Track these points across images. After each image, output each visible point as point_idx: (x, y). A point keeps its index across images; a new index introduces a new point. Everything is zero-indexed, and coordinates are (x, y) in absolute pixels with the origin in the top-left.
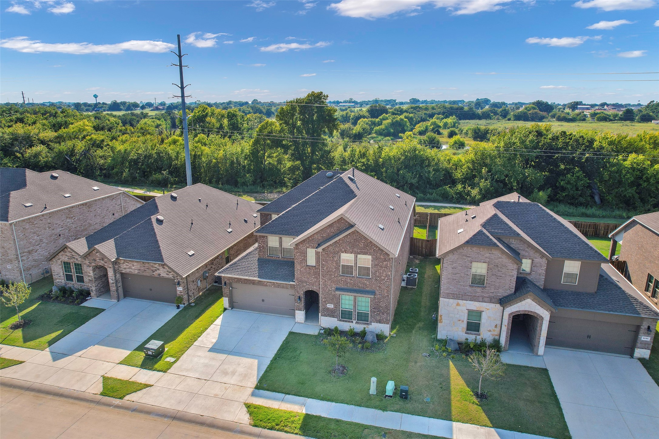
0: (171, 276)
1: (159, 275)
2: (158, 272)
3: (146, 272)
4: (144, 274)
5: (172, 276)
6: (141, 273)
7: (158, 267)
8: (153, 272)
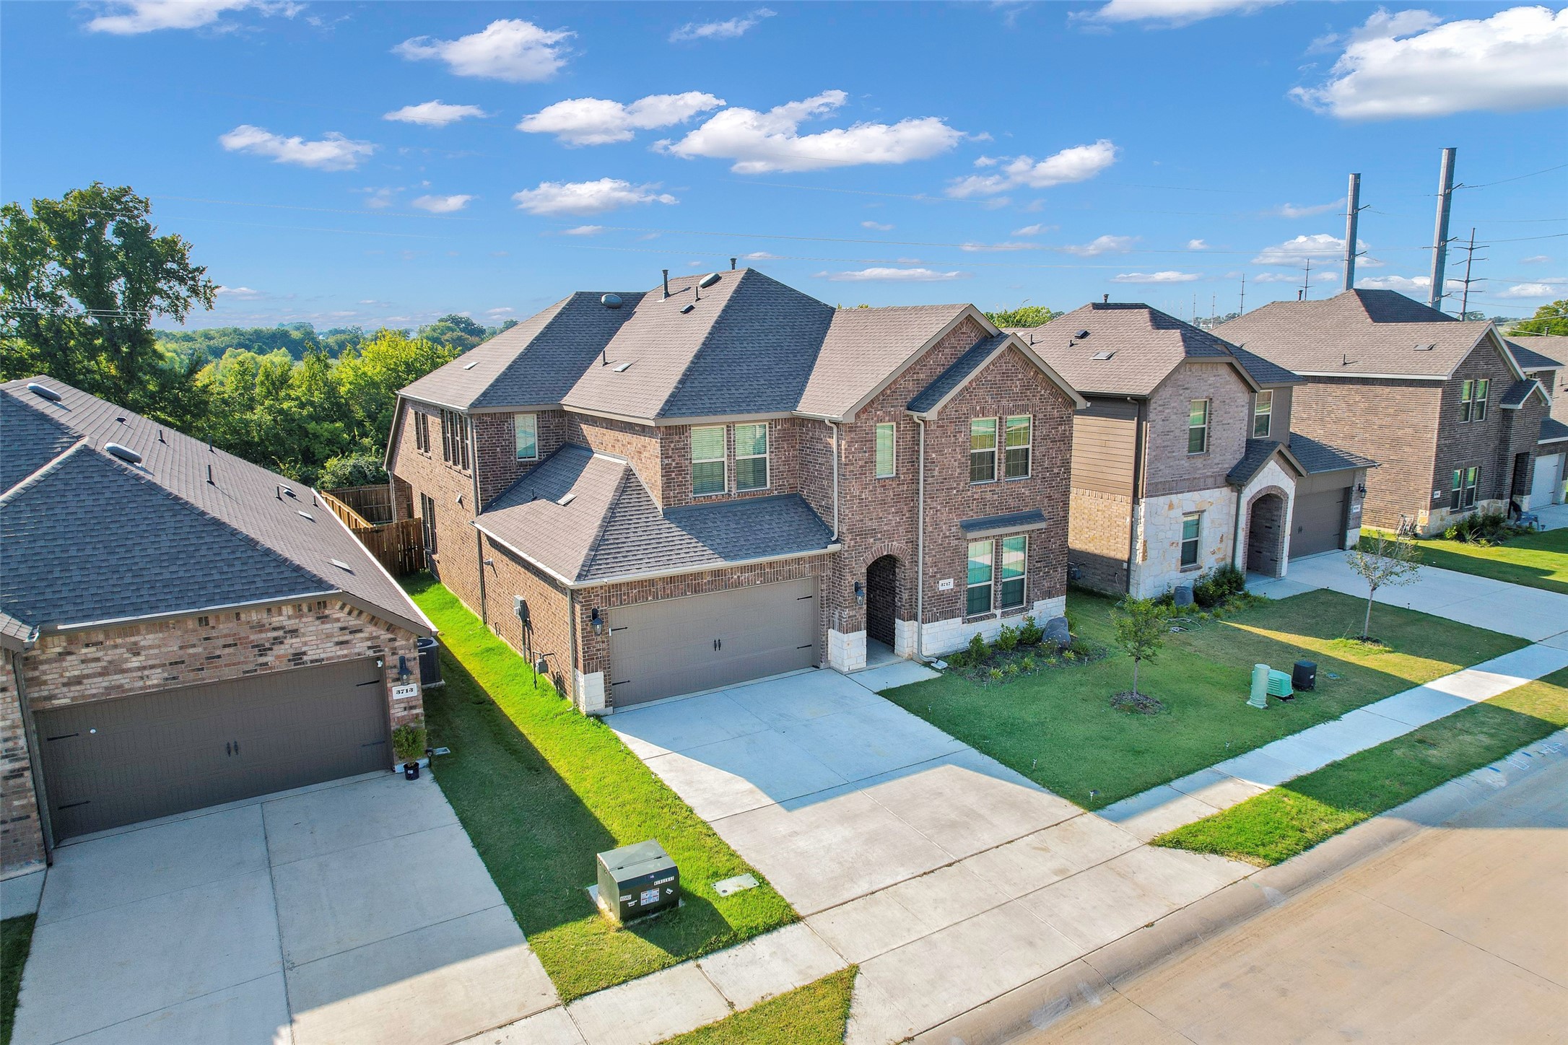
0: (360, 647)
1: (298, 657)
2: (291, 645)
3: (221, 662)
4: (209, 676)
5: (369, 644)
6: (187, 678)
7: (290, 624)
8: (263, 651)
